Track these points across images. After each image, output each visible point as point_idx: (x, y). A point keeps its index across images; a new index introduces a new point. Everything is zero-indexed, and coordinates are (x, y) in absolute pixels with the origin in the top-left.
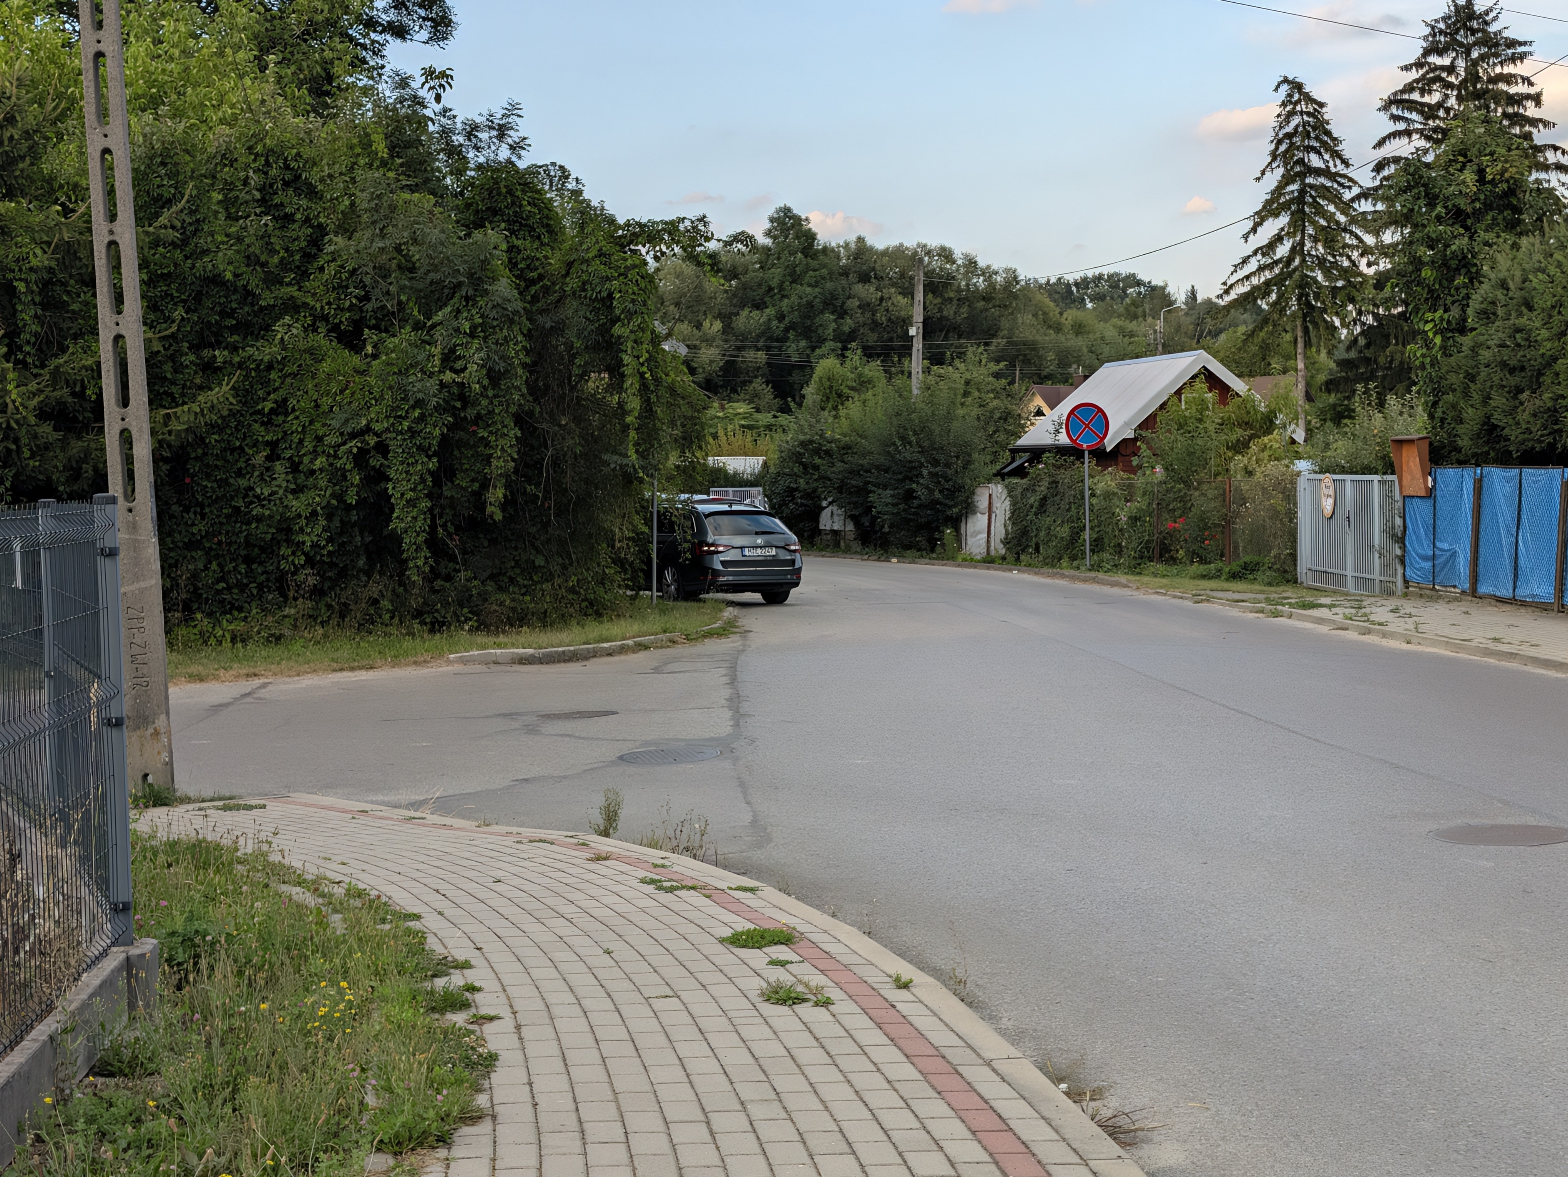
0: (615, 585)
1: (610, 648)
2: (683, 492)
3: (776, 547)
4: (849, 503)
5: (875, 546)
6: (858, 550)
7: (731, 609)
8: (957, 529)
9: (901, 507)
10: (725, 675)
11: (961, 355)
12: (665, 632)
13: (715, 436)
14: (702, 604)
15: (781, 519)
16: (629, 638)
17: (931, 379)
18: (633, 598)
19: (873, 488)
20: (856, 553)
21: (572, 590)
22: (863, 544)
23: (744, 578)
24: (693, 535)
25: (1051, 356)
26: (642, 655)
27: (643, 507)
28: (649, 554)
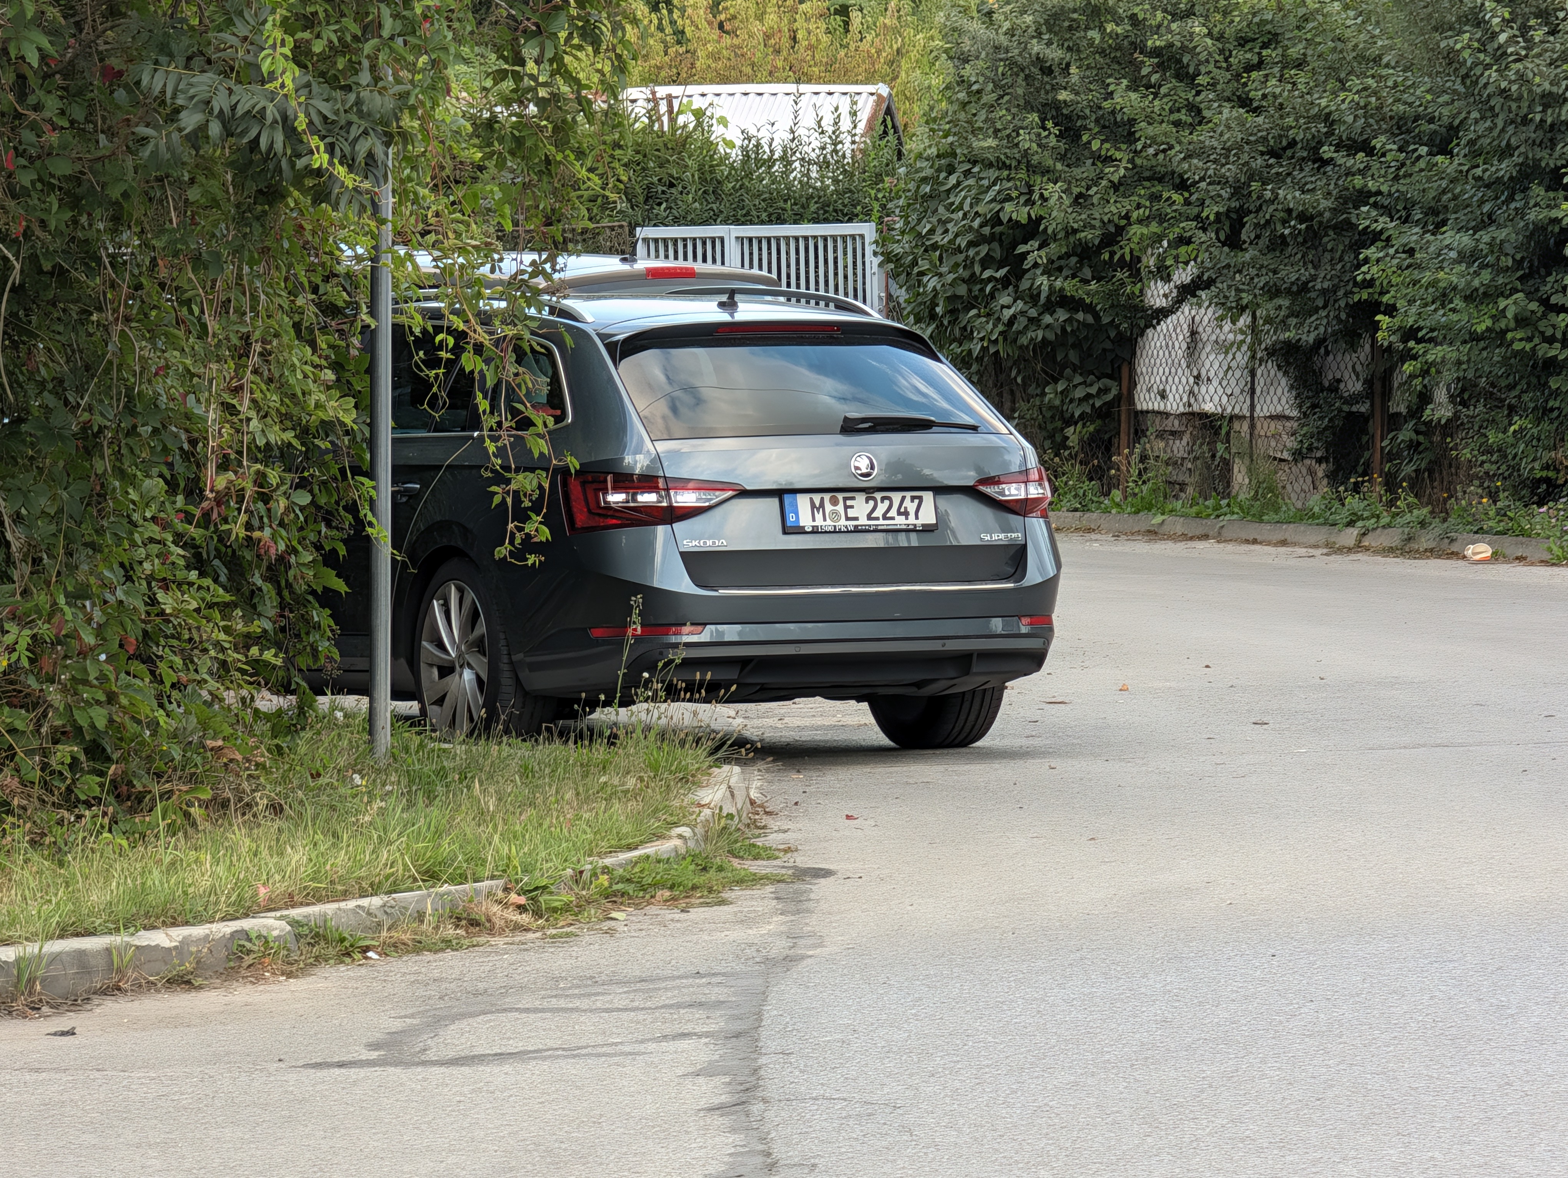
0: (205, 663)
1: (180, 949)
2: (513, 243)
3: (940, 490)
4: (1273, 292)
5: (1391, 484)
6: (1315, 502)
7: (732, 773)
9: (1510, 305)
10: (707, 1071)
12: (432, 876)
14: (600, 752)
15: (962, 364)
16: (269, 908)
18: (285, 727)
19: (1383, 223)
20: (1305, 516)
22: (1334, 478)
23: (793, 631)
24: (556, 438)
26: (329, 983)
27: (330, 309)
28: (360, 524)
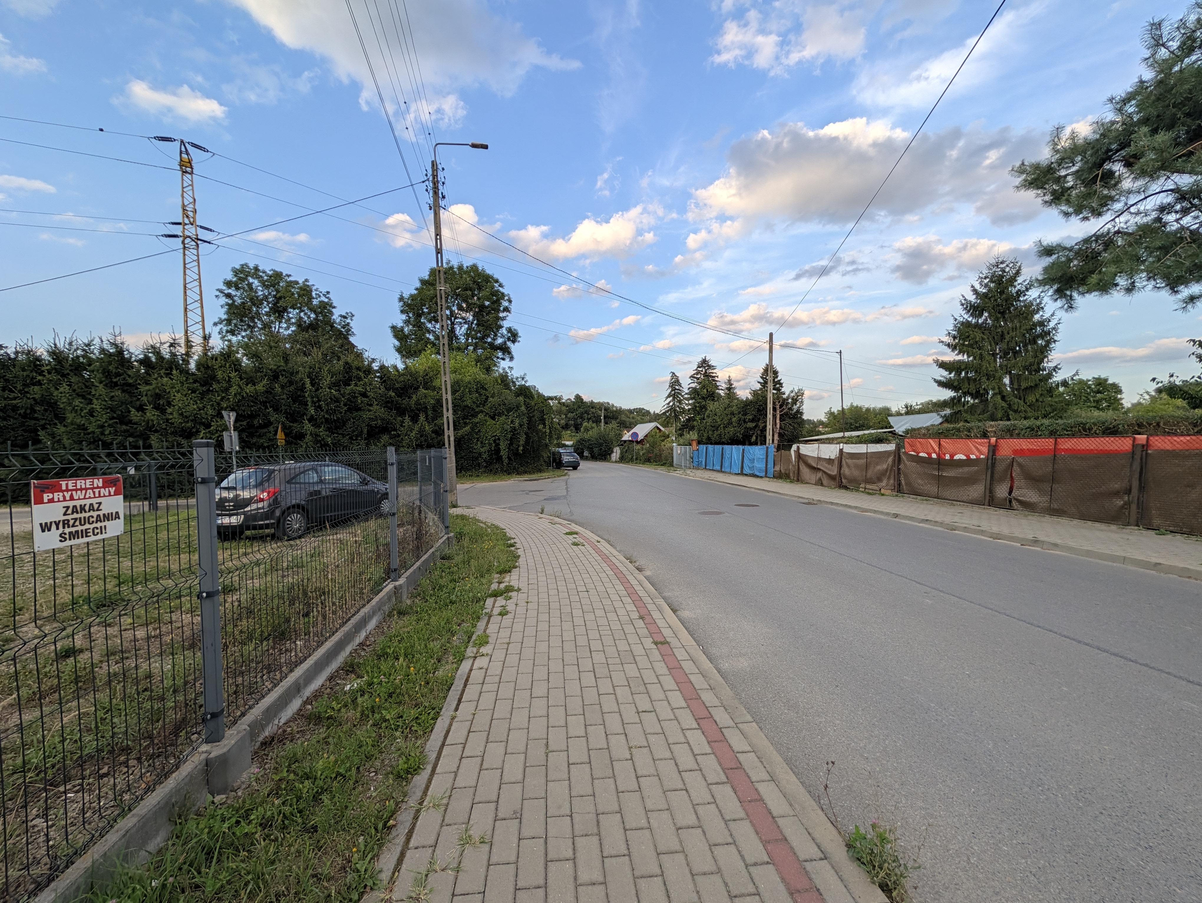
0: (544, 466)
2: (557, 448)
3: (575, 459)
4: (589, 451)
5: (595, 459)
7: (566, 471)
8: (610, 456)
9: (599, 451)
10: (565, 483)
11: (611, 423)
14: (561, 470)
15: (576, 454)
18: (547, 468)
19: (594, 448)
21: (535, 467)
22: (592, 458)
23: (569, 465)
24: (559, 456)
25: (628, 423)
26: (549, 479)
27: (549, 451)
28: (551, 460)
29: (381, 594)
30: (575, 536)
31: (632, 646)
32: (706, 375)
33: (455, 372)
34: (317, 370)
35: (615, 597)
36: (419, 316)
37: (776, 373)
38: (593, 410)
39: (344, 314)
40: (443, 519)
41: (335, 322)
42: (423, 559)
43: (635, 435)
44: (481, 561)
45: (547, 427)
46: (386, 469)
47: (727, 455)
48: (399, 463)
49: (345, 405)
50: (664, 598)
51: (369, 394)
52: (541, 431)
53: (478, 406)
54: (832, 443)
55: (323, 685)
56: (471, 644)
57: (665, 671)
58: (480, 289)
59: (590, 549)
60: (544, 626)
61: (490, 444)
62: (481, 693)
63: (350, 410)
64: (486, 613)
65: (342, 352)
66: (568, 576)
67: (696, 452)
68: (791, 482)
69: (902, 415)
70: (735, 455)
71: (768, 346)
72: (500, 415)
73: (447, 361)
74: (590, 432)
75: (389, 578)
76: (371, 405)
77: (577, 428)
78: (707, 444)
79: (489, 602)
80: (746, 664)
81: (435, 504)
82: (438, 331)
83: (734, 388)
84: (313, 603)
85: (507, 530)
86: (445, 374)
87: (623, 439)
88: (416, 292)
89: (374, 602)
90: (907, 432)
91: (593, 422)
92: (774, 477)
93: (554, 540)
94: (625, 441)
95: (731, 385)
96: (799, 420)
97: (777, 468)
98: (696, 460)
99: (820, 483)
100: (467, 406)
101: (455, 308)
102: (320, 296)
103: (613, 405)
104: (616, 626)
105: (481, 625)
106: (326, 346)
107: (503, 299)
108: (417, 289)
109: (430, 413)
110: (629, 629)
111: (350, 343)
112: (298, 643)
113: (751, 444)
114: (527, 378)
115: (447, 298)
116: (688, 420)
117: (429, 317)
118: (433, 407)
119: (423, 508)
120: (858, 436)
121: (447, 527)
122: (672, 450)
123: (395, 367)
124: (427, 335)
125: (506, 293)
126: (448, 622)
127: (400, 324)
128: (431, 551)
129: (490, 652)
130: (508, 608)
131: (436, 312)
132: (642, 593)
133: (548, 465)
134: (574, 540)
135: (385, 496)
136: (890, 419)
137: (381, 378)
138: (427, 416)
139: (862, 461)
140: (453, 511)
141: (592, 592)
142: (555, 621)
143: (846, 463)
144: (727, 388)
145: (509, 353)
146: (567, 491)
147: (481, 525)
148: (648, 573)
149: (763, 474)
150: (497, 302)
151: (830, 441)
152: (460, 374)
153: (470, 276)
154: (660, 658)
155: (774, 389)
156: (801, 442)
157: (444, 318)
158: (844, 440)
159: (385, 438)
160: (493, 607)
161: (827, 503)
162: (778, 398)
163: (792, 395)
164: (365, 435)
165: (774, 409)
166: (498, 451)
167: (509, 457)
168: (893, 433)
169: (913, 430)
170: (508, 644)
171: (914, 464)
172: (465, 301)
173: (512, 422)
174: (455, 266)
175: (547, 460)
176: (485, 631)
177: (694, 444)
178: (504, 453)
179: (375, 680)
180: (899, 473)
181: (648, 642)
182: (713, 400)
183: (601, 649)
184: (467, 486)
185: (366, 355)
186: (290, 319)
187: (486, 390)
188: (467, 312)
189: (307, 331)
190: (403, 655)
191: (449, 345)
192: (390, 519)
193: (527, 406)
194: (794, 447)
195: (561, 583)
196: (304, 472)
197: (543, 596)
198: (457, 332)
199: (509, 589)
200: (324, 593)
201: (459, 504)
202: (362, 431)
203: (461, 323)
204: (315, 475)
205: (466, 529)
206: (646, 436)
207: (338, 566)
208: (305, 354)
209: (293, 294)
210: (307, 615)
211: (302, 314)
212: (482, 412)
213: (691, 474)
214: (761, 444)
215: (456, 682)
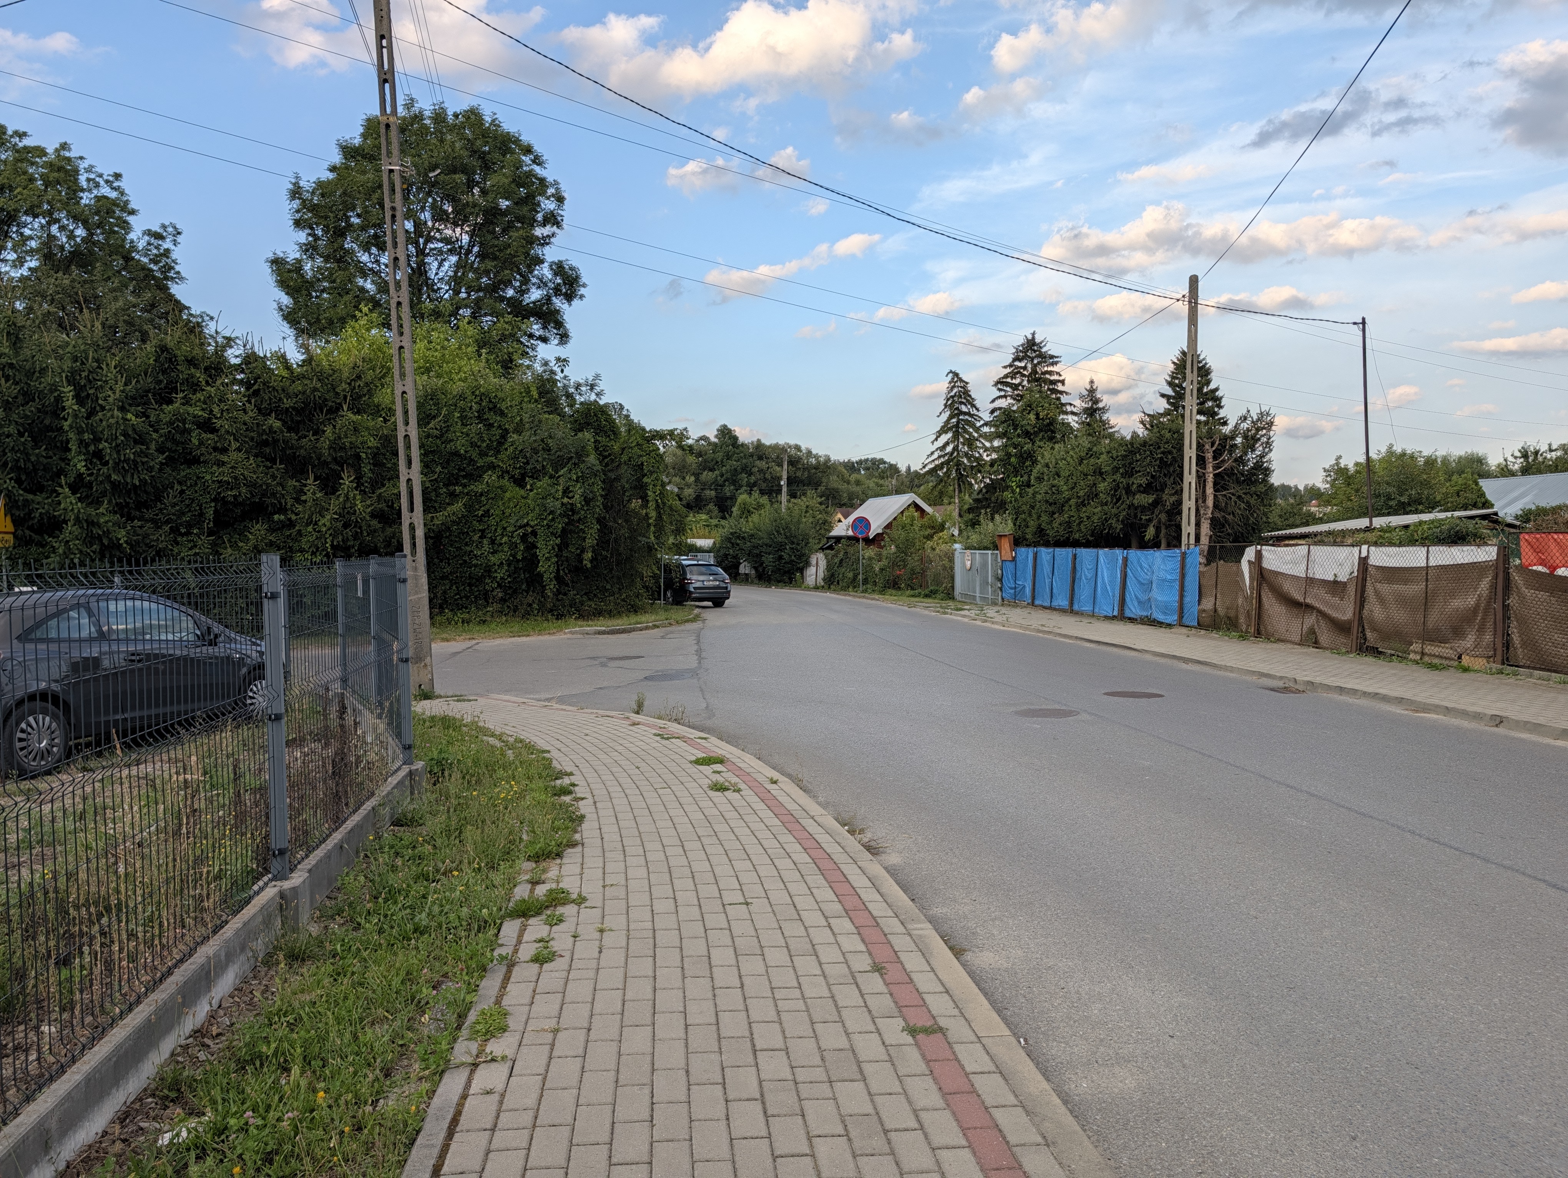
0: (644, 598)
2: (676, 555)
3: (719, 581)
4: (753, 561)
7: (698, 609)
8: (802, 574)
9: (777, 563)
10: (695, 640)
11: (804, 494)
12: (667, 620)
13: (691, 530)
14: (684, 607)
15: (721, 568)
17: (791, 505)
18: (652, 604)
19: (764, 554)
21: (623, 600)
23: (704, 595)
24: (680, 575)
25: (845, 495)
26: (656, 630)
27: (657, 562)
28: (660, 584)
29: (248, 912)
30: (718, 767)
31: (855, 1037)
32: (1036, 378)
33: (428, 370)
34: (91, 364)
35: (813, 918)
36: (340, 233)
37: (1204, 372)
38: (762, 464)
39: (156, 228)
40: (399, 726)
41: (133, 248)
42: (350, 824)
43: (863, 523)
44: (490, 829)
45: (652, 505)
46: (259, 606)
47: (1085, 572)
48: (292, 591)
49: (161, 450)
50: (932, 920)
51: (218, 423)
52: (637, 514)
53: (483, 454)
54: (1341, 544)
55: (105, 1133)
56: (465, 1032)
57: (935, 1099)
58: (487, 167)
59: (753, 799)
60: (640, 989)
61: (513, 546)
62: (488, 1152)
63: (171, 461)
64: (502, 958)
65: (151, 321)
66: (700, 866)
67: (1010, 566)
68: (1243, 637)
69: (1512, 474)
70: (1105, 573)
71: (1186, 308)
72: (536, 475)
73: (406, 343)
74: (755, 518)
75: (267, 871)
76: (224, 451)
77: (724, 506)
78: (1036, 544)
79: (510, 929)
80: (1131, 1083)
81: (380, 692)
82: (386, 274)
83: (1104, 410)
84: (81, 934)
85: (555, 754)
86: (403, 375)
87: (835, 533)
88: (331, 176)
89: (228, 931)
90: (1526, 516)
91: (762, 493)
92: (1200, 626)
93: (668, 777)
94: (838, 539)
95: (1096, 401)
96: (1261, 488)
97: (1208, 604)
98: (1008, 583)
99: (1311, 640)
100: (456, 454)
101: (426, 216)
102: (97, 185)
103: (809, 452)
104: (815, 988)
105: (490, 985)
106: (114, 306)
107: (543, 193)
108: (333, 169)
109: (366, 469)
110: (848, 996)
111: (171, 298)
112: (45, 1029)
113: (1143, 545)
114: (601, 386)
115: (406, 193)
116: (991, 488)
117: (363, 236)
118: (375, 455)
119: (351, 701)
120: (1406, 527)
121: (408, 748)
122: (951, 560)
123: (282, 358)
124: (360, 282)
125: (550, 179)
126: (409, 977)
127: (293, 254)
128: (368, 805)
129: (510, 1053)
130: (555, 946)
131: (380, 225)
132: (878, 908)
133: (655, 595)
134: (719, 778)
135: (258, 671)
136: (1486, 485)
137: (247, 384)
138: (359, 478)
139: (1415, 589)
140: (424, 708)
141: (759, 905)
142: (669, 975)
143: (1377, 593)
144: (1086, 410)
145: (559, 324)
146: (700, 659)
147: (492, 740)
148: (893, 859)
149: (1173, 618)
150: (530, 202)
151: (1337, 539)
152: (439, 376)
153: (463, 137)
154: (922, 1067)
155: (1200, 412)
156: (1265, 541)
157: (401, 239)
158: (1371, 536)
159: (258, 530)
160: (519, 942)
161: (1328, 688)
162: (1210, 434)
163: (1245, 426)
164: (209, 524)
165: (1201, 461)
166: (532, 561)
167: (558, 578)
168: (1493, 519)
169: (1541, 512)
170: (556, 1031)
171: (1543, 595)
172: (454, 200)
173: (566, 491)
174: (427, 113)
175: (651, 583)
176: (498, 1002)
177: (1006, 545)
178: (546, 567)
179: (232, 1122)
180: (1506, 618)
181: (894, 1029)
182: (1051, 439)
183: (780, 1044)
184: (457, 645)
185: (210, 328)
186: (25, 239)
187: (502, 414)
188: (456, 224)
189: (67, 270)
190: (299, 1060)
191: (412, 306)
192: (269, 728)
193: (603, 455)
194: (1250, 553)
195: (683, 883)
196: (58, 614)
197: (640, 915)
198: (431, 275)
199: (558, 898)
200: (108, 909)
201: (438, 690)
202: (201, 514)
203: (440, 252)
204: (85, 621)
205: (454, 753)
206: (889, 526)
207: (140, 845)
208: (61, 326)
209: (32, 180)
210: (65, 962)
211: (54, 229)
212: (492, 467)
213: (998, 618)
214: (1169, 546)
215: (428, 1126)
